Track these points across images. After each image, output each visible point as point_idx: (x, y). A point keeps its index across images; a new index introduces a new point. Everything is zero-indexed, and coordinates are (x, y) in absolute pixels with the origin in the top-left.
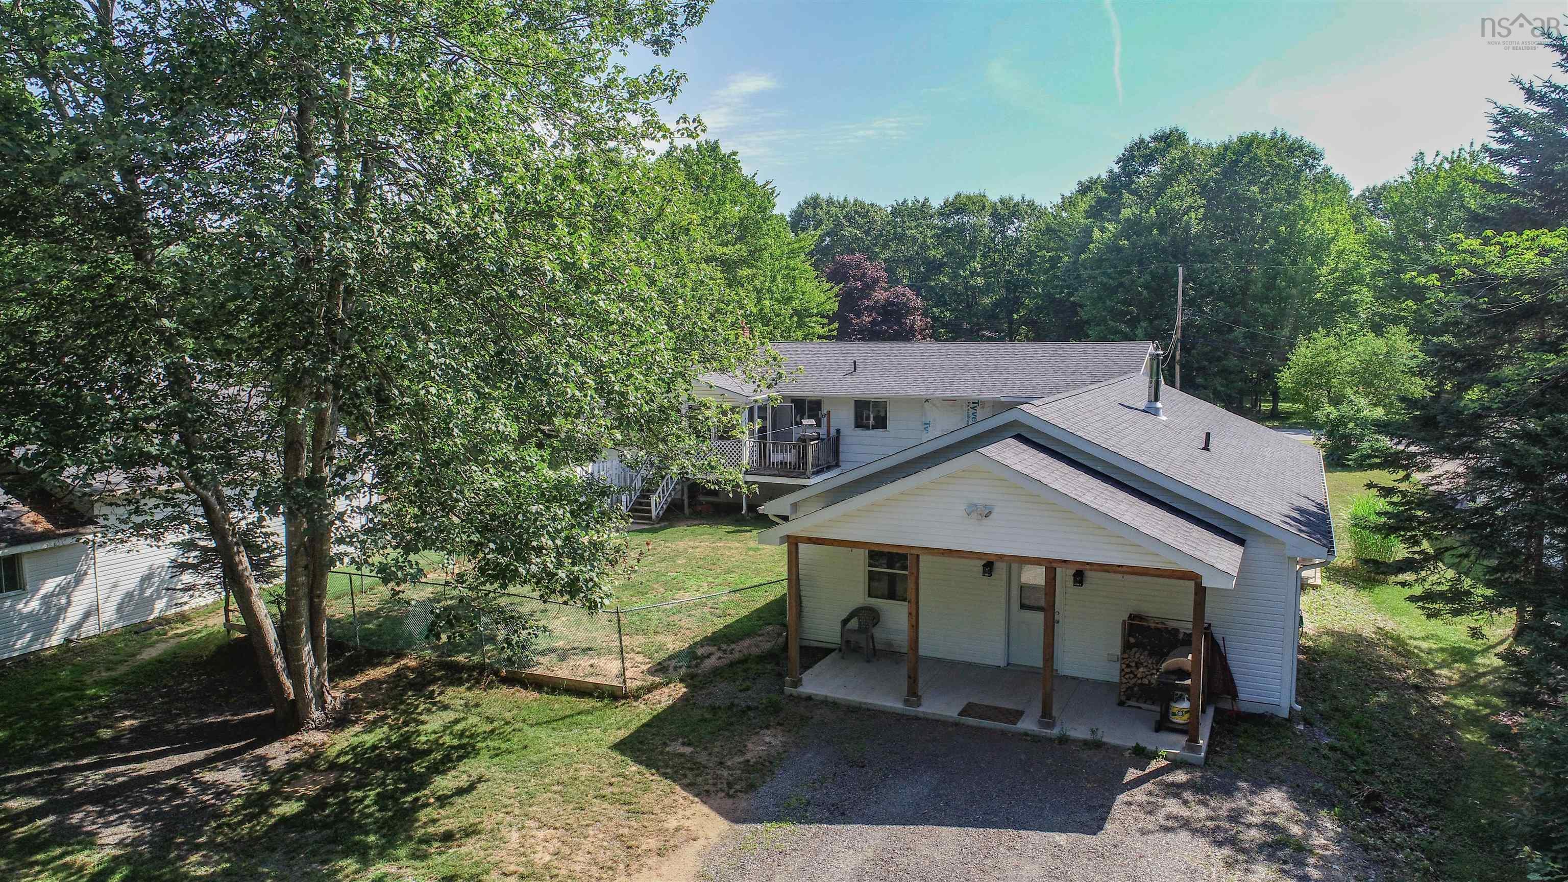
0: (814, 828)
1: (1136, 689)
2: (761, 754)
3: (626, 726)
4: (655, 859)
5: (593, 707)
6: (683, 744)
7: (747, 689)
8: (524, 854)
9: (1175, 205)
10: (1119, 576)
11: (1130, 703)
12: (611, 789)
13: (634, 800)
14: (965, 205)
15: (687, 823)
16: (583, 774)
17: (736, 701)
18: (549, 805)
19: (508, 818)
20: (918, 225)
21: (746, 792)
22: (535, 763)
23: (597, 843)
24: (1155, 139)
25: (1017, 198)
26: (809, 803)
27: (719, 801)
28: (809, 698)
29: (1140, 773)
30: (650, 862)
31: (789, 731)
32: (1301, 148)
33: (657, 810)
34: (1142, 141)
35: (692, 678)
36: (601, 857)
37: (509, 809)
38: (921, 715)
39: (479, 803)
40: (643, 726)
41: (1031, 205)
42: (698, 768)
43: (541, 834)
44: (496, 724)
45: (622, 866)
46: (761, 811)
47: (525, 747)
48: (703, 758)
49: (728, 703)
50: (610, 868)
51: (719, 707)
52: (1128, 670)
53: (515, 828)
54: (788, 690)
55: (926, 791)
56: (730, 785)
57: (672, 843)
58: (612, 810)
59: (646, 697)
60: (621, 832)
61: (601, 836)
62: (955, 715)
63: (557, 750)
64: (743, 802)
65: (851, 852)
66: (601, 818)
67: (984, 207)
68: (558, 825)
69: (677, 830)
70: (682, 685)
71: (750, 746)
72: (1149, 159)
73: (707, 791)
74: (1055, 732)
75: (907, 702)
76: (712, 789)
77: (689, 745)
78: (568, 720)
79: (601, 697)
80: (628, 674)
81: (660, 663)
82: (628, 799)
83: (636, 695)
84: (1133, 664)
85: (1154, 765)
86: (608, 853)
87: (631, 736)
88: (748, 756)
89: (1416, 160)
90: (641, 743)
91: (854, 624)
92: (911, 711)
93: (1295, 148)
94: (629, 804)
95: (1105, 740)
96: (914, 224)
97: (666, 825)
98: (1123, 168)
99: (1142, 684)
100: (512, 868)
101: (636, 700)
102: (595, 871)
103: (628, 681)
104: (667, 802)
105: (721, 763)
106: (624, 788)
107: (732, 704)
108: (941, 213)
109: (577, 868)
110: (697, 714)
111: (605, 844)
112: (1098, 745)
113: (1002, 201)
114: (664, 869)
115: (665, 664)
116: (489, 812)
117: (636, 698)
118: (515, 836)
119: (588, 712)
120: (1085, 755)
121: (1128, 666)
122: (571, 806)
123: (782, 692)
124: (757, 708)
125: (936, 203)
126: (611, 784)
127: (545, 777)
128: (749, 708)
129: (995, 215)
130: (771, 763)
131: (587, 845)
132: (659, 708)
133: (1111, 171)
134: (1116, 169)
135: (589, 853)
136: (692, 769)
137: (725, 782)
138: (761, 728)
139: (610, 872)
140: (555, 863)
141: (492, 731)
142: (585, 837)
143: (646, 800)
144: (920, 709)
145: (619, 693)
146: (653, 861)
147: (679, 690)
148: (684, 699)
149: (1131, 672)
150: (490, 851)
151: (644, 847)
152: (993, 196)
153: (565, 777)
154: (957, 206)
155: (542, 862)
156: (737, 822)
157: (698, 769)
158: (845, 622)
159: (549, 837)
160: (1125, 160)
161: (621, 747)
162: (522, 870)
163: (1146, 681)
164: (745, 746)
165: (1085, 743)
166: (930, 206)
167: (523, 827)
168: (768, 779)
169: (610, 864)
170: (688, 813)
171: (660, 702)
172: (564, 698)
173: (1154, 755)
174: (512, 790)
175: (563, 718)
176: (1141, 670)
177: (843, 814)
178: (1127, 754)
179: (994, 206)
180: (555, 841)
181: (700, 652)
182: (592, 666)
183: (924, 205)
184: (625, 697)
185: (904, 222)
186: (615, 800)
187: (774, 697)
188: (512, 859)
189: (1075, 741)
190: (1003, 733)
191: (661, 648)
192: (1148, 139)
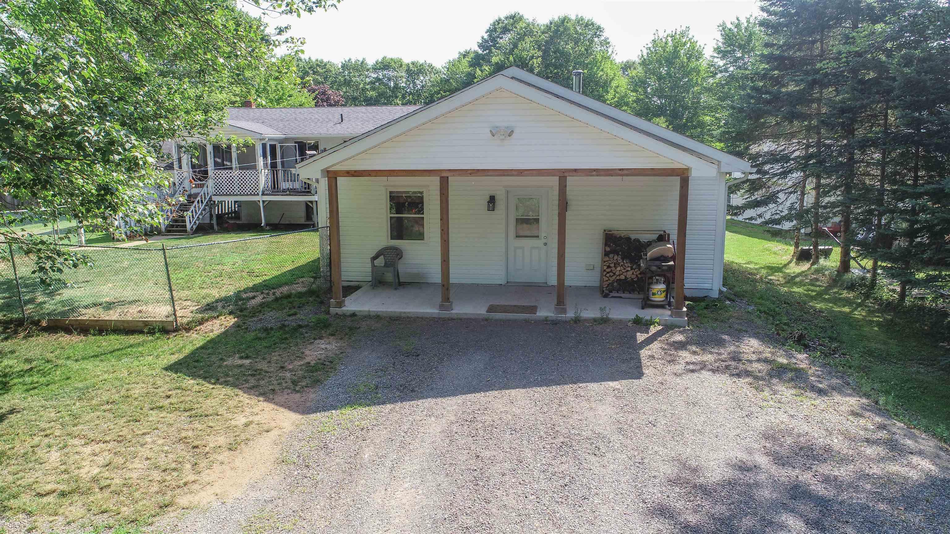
0: (389, 406)
1: (615, 284)
2: (319, 357)
3: (180, 351)
4: (227, 453)
5: (144, 341)
6: (241, 358)
7: (295, 314)
8: (66, 471)
9: (524, 54)
10: (620, 178)
11: (612, 294)
12: (169, 401)
13: (196, 406)
14: (389, 63)
15: (256, 419)
16: (137, 391)
17: (286, 323)
18: (98, 422)
19: (46, 440)
20: (360, 76)
21: (312, 386)
22: (80, 389)
23: (156, 448)
24: (506, 18)
25: (421, 61)
26: (377, 387)
27: (286, 396)
28: (354, 315)
29: (646, 336)
30: (220, 458)
31: (341, 339)
32: (592, 24)
33: (221, 411)
34: (500, 20)
35: (241, 311)
36: (162, 461)
37: (48, 432)
38: (456, 317)
39: (11, 430)
40: (197, 349)
41: (430, 66)
42: (256, 373)
43: (88, 450)
44: (34, 364)
45: (188, 466)
46: (331, 399)
47: (68, 378)
48: (263, 365)
49: (279, 324)
50: (175, 470)
51: (272, 329)
52: (608, 270)
53: (55, 448)
54: (333, 310)
55: (482, 366)
56: (294, 383)
57: (243, 437)
58: (171, 417)
59: (198, 328)
60: (183, 434)
61: (161, 442)
62: (485, 312)
63: (106, 376)
64: (312, 395)
65: (433, 419)
66: (160, 426)
67: (401, 66)
68: (108, 438)
69: (247, 425)
70: (231, 317)
71: (307, 352)
72: (505, 30)
73: (273, 390)
74: (570, 314)
75: (441, 307)
76: (277, 388)
77: (247, 357)
78: (117, 353)
79: (151, 332)
80: (179, 314)
81: (208, 305)
82: (188, 406)
83: (188, 328)
84: (612, 265)
85: (653, 330)
86: (170, 456)
87: (185, 357)
88: (308, 359)
89: (654, 34)
90: (197, 361)
91: (380, 261)
92: (445, 314)
93: (589, 25)
94: (191, 410)
95: (610, 316)
96: (357, 74)
97: (233, 423)
98: (490, 36)
99: (620, 280)
100: (49, 487)
101: (188, 332)
102: (156, 475)
103: (179, 319)
104: (231, 403)
105: (282, 367)
106: (183, 398)
107: (284, 325)
108: (375, 69)
109: (134, 475)
110: (250, 336)
111: (166, 448)
112: (605, 321)
113: (413, 63)
114: (238, 462)
115: (214, 305)
116: (23, 438)
117: (188, 330)
118: (55, 456)
119: (139, 344)
120: (598, 328)
121: (609, 267)
122: (124, 420)
123: (328, 313)
124: (308, 326)
125: (371, 62)
126: (168, 397)
127: (92, 399)
128: (300, 326)
129: (408, 71)
130: (331, 362)
131: (144, 452)
132: (212, 335)
133: (483, 38)
134: (486, 36)
135: (147, 459)
136: (253, 375)
137: (289, 382)
138: (315, 339)
139: (175, 474)
140: (106, 474)
141: (31, 369)
142: (142, 445)
143: (209, 405)
144: (453, 312)
145: (169, 328)
146: (225, 456)
147: (231, 321)
148: (237, 326)
149: (611, 271)
150: (21, 474)
151: (212, 445)
152: (407, 60)
153: (116, 397)
154: (384, 65)
155: (90, 475)
156: (308, 413)
157: (260, 374)
158: (374, 258)
159: (97, 451)
160: (492, 31)
161: (174, 368)
162: (61, 487)
163: (623, 277)
164: (303, 353)
165: (595, 320)
166: (366, 64)
167: (65, 446)
168: (332, 374)
169: (174, 465)
170: (256, 410)
171: (212, 331)
172: (112, 337)
173: (650, 323)
174: (53, 415)
175: (111, 352)
176: (619, 269)
177: (413, 391)
178: (630, 324)
179: (408, 65)
180: (107, 453)
181: (244, 296)
182: (140, 312)
183: (362, 62)
184: (176, 330)
185: (350, 73)
186: (173, 409)
187: (323, 316)
188: (50, 478)
189: (587, 320)
190: (527, 321)
191: (208, 295)
192: (503, 19)
